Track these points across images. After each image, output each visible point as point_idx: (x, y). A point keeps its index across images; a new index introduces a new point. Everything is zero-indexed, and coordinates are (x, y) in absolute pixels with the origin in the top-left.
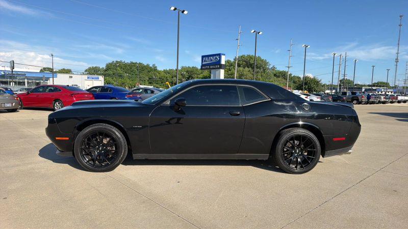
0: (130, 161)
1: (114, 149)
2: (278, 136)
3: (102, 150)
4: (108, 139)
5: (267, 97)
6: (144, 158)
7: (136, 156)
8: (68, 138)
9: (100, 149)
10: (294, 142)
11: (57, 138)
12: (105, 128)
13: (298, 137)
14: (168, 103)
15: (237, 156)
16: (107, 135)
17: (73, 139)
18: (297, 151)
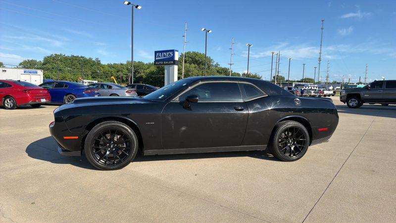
0: (141, 157)
1: (125, 146)
2: (275, 129)
3: (113, 148)
4: (118, 137)
5: (264, 93)
6: (154, 154)
7: (147, 152)
8: (77, 137)
9: (112, 146)
10: (288, 134)
11: (65, 138)
13: (292, 129)
14: (177, 99)
15: (240, 148)
17: (83, 138)
18: (290, 141)
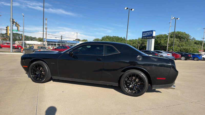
5: (119, 51)
7: (53, 77)
8: (27, 67)
9: (39, 72)
11: (24, 66)
16: (42, 66)
18: (134, 83)
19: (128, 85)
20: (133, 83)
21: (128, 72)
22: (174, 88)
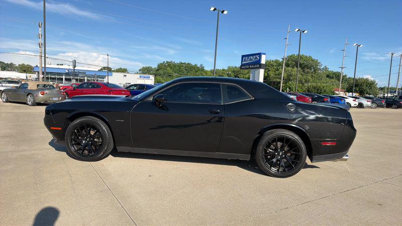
0: (116, 153)
1: (101, 141)
5: (250, 95)
6: (128, 151)
7: (120, 149)
8: (60, 129)
9: (88, 140)
10: (276, 144)
11: (51, 128)
12: (91, 121)
13: (281, 139)
14: (151, 99)
15: (217, 155)
16: (94, 128)
17: (65, 129)
18: (281, 154)
19: (269, 157)
20: (279, 154)
21: (271, 133)
22: (346, 160)
